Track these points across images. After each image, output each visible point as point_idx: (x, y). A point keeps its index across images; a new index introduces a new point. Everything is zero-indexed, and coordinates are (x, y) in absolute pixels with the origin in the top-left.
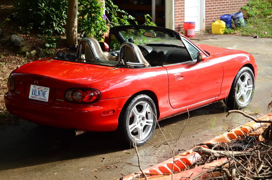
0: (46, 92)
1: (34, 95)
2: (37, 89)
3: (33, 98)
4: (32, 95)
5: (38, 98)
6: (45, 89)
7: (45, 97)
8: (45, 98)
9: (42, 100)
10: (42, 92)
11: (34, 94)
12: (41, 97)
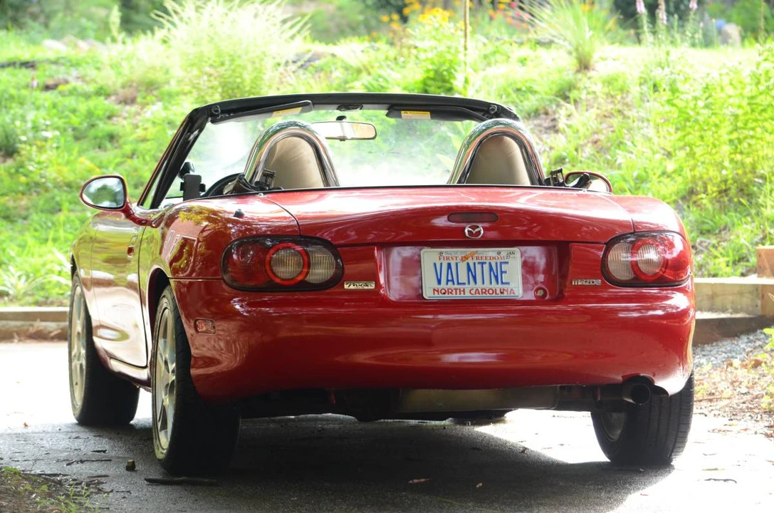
0: (507, 263)
1: (450, 283)
2: (458, 261)
3: (447, 297)
4: (439, 282)
5: (473, 292)
6: (499, 253)
7: (508, 283)
8: (505, 286)
9: (494, 296)
10: (486, 267)
11: (448, 281)
12: (487, 285)
